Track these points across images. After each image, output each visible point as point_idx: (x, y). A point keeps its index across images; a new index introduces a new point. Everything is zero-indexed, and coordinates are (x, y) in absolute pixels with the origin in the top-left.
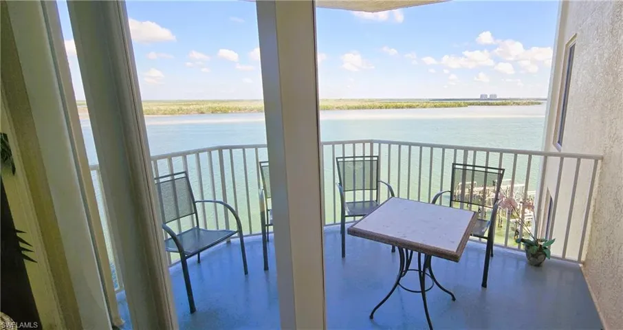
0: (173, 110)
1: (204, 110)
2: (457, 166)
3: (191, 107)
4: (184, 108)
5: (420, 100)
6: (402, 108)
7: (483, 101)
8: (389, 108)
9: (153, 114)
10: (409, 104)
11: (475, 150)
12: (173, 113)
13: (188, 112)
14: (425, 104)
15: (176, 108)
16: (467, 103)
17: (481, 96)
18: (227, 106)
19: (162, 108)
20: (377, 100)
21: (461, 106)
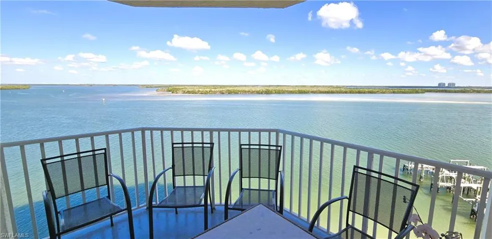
0: (207, 91)
1: (224, 92)
2: (360, 170)
3: (217, 89)
4: (213, 90)
5: (380, 87)
6: (364, 93)
7: (441, 89)
8: (353, 93)
9: (196, 93)
10: (370, 90)
11: (382, 154)
12: (206, 93)
13: (215, 93)
14: (384, 90)
15: (208, 90)
16: (424, 90)
17: (439, 84)
18: (238, 89)
19: (201, 90)
20: (343, 87)
21: (418, 93)
